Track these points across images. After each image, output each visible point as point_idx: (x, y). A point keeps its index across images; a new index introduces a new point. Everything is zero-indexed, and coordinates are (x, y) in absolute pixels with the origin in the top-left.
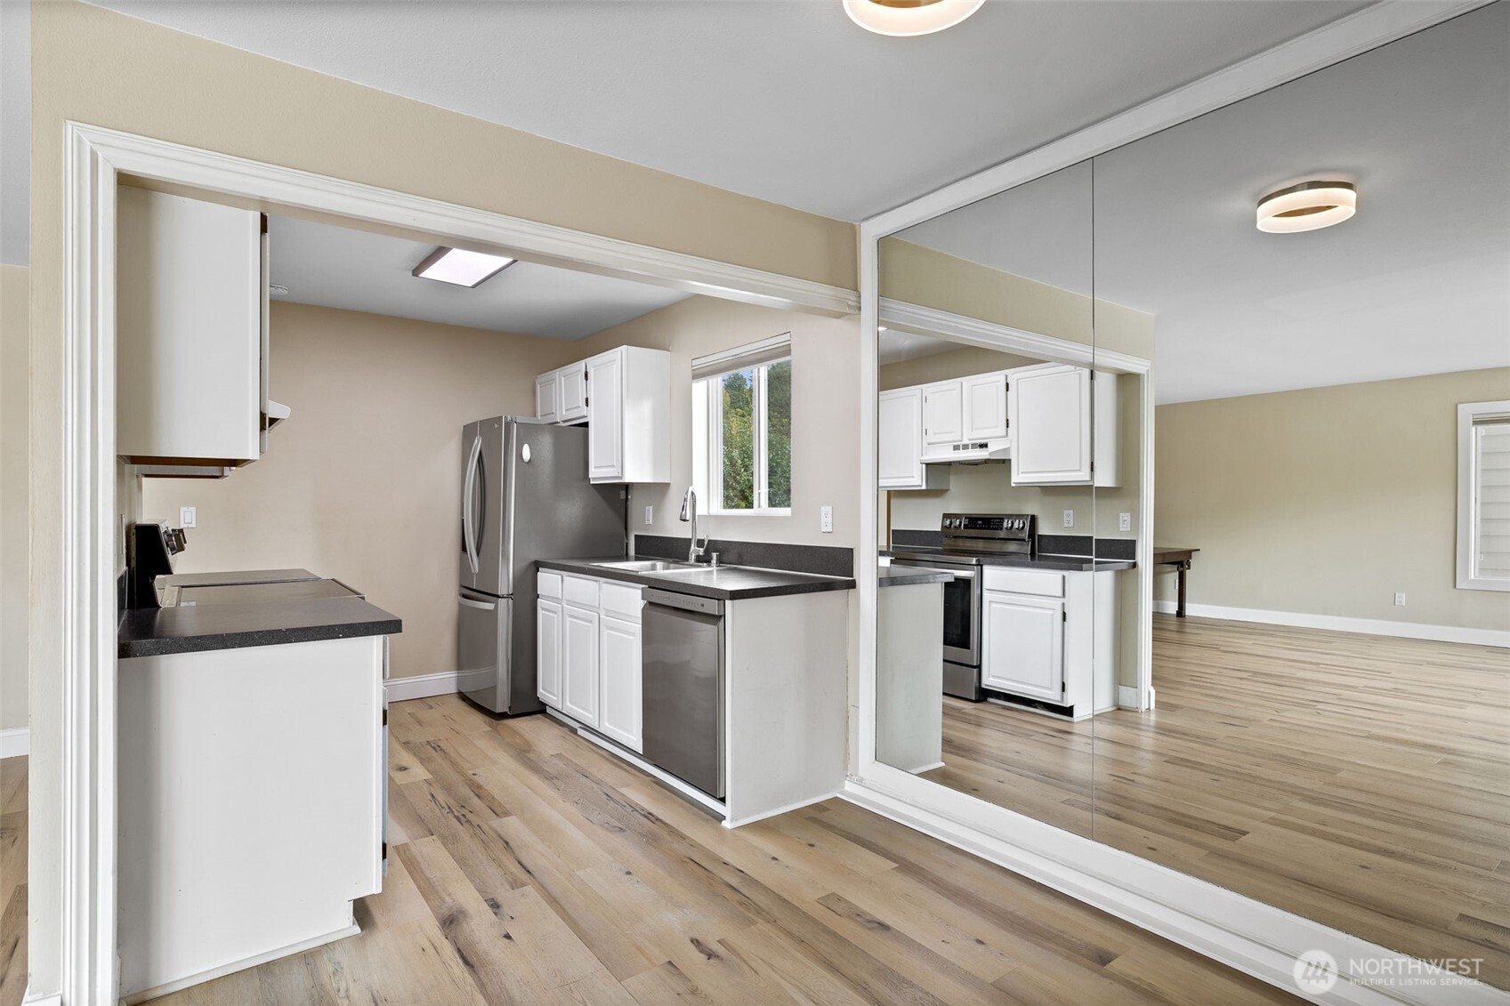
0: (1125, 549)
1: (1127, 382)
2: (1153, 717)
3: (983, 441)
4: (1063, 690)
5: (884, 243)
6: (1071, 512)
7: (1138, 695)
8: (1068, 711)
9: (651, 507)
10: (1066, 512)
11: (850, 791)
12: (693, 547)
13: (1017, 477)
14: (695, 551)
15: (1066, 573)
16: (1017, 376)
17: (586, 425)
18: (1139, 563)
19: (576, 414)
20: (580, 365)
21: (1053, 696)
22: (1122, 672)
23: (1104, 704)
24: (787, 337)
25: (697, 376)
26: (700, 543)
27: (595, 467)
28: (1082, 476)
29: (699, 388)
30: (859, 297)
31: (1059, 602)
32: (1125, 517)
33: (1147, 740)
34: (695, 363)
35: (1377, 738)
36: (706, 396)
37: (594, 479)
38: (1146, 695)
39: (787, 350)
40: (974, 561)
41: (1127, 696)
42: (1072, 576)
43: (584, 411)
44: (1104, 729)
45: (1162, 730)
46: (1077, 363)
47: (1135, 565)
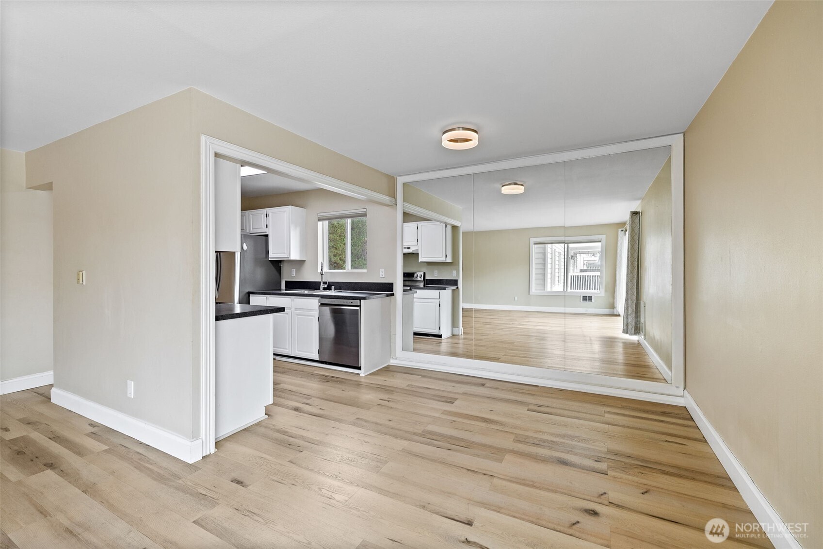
0: (455, 282)
1: (455, 228)
2: (463, 336)
3: (409, 247)
4: (439, 329)
5: (405, 185)
6: (437, 271)
7: (459, 330)
8: (440, 336)
9: (295, 270)
10: (435, 271)
11: (393, 362)
12: (322, 284)
13: (421, 259)
14: (322, 286)
15: (440, 291)
16: (421, 224)
17: (267, 236)
18: (459, 287)
19: (262, 230)
20: (264, 211)
21: (436, 332)
22: (454, 324)
23: (449, 335)
24: (365, 210)
25: (319, 220)
26: (325, 283)
27: (273, 253)
28: (443, 259)
29: (320, 224)
30: (396, 201)
31: (438, 301)
32: (454, 272)
33: (461, 341)
34: (319, 214)
35: (520, 335)
36: (323, 228)
37: (271, 258)
38: (460, 330)
39: (365, 215)
40: (409, 288)
41: (456, 331)
42: (442, 291)
43: (266, 230)
44: (450, 340)
45: (465, 339)
46: (442, 222)
47: (457, 288)
